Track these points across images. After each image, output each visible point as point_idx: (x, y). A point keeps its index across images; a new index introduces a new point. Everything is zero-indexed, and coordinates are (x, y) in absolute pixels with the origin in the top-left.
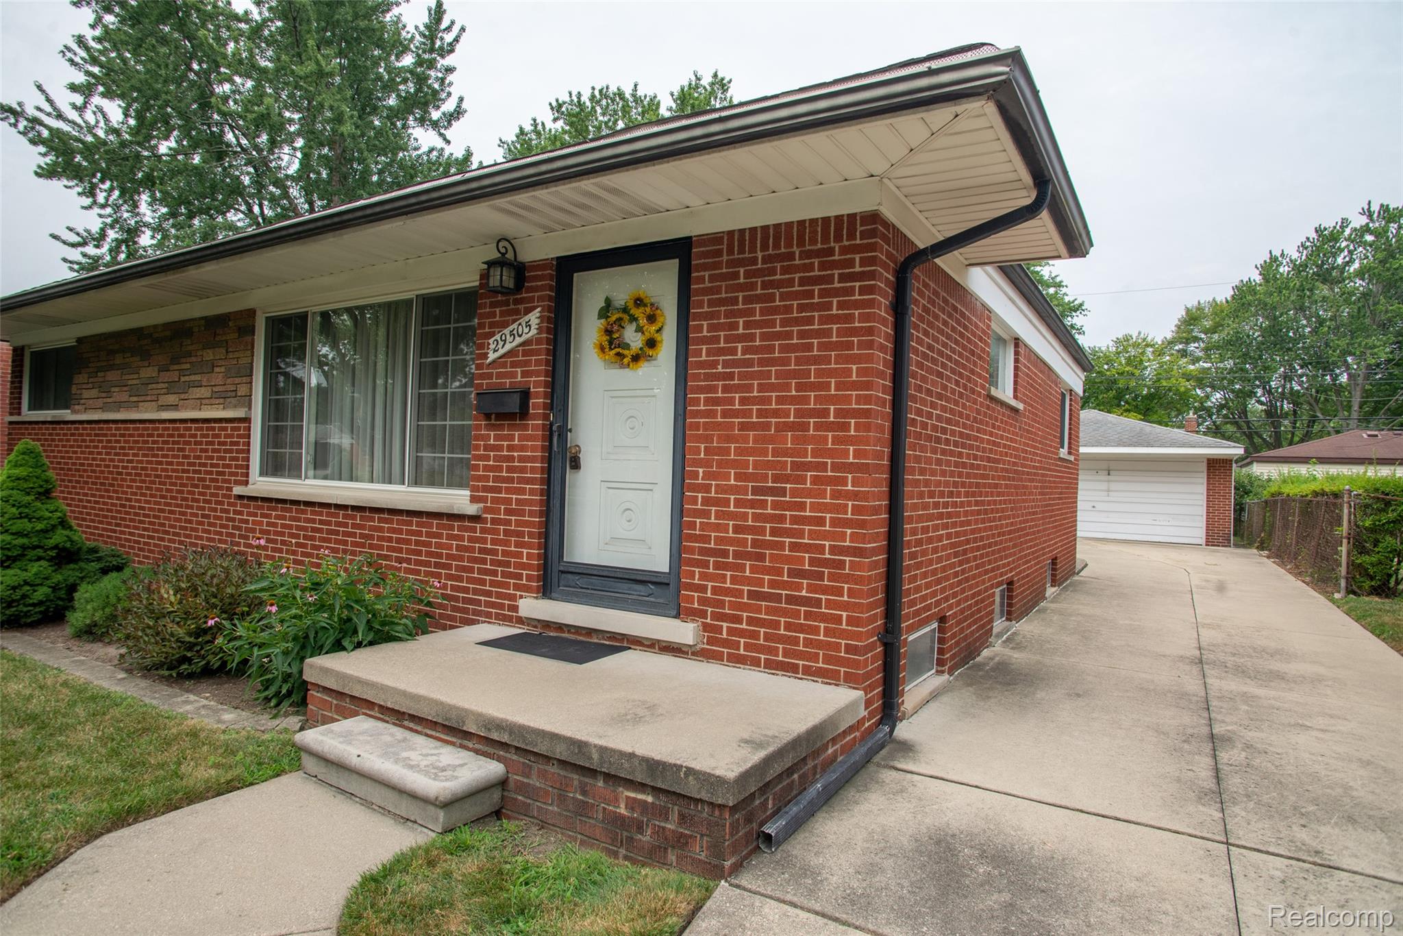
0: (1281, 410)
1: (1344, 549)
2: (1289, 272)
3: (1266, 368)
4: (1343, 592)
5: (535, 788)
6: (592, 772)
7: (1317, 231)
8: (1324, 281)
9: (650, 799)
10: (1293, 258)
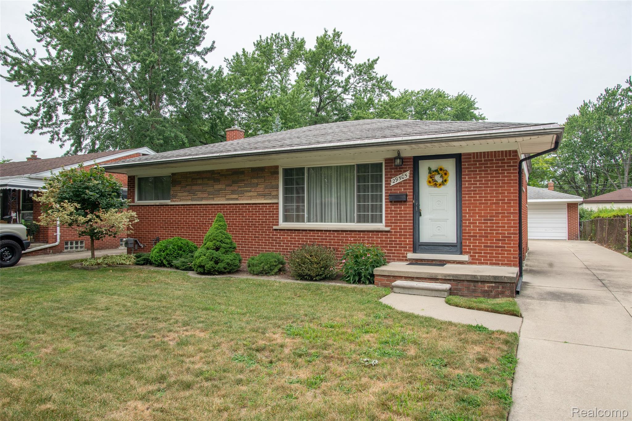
0: (591, 177)
1: (627, 236)
2: (593, 111)
3: (584, 157)
4: (627, 251)
5: (460, 288)
6: (477, 282)
7: (606, 91)
8: (610, 115)
9: (494, 285)
10: (595, 104)
